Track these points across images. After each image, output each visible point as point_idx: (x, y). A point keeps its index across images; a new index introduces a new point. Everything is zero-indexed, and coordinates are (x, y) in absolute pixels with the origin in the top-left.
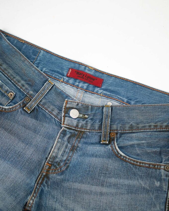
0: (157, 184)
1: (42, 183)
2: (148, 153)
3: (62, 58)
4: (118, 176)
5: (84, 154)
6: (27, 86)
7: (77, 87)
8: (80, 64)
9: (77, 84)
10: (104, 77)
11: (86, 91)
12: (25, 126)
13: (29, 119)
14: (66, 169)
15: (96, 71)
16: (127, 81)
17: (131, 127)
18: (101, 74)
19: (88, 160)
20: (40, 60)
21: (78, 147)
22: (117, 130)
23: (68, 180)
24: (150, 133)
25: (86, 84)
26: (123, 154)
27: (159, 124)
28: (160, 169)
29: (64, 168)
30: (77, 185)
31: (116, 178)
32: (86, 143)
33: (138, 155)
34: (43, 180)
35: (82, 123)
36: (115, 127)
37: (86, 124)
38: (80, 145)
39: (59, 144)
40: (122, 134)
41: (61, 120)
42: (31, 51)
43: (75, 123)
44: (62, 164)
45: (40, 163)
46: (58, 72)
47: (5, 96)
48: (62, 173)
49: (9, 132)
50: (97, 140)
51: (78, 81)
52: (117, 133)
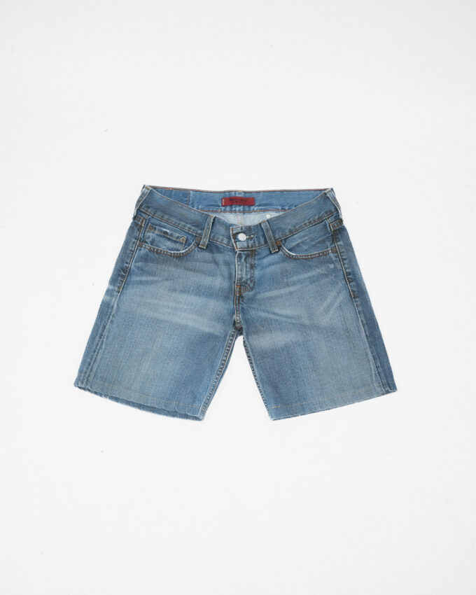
0: (332, 266)
1: (239, 303)
2: (314, 246)
3: (211, 192)
4: (297, 273)
5: (263, 268)
6: (194, 228)
7: (235, 211)
8: (230, 192)
9: (234, 209)
10: (254, 196)
11: (244, 212)
12: (205, 262)
13: (207, 254)
14: (254, 285)
15: (245, 192)
16: (274, 191)
17: (291, 231)
18: (250, 195)
19: (268, 270)
20: (193, 200)
21: (255, 264)
22: (280, 238)
23: (259, 293)
24: (307, 230)
25: (242, 207)
26: (293, 254)
27: (311, 219)
28: (328, 254)
29: (252, 285)
30: (268, 294)
31: (297, 276)
32: (260, 259)
33: (306, 251)
34: (239, 300)
35: (251, 243)
36: (277, 236)
37: (254, 242)
38: (256, 262)
39: (240, 267)
40: (285, 240)
41: (233, 246)
42: (181, 195)
43: (245, 244)
44: (249, 282)
45: (231, 288)
46: (213, 205)
47: (177, 242)
48: (252, 289)
49: (194, 272)
50: (268, 252)
51: (233, 206)
52: (281, 241)
